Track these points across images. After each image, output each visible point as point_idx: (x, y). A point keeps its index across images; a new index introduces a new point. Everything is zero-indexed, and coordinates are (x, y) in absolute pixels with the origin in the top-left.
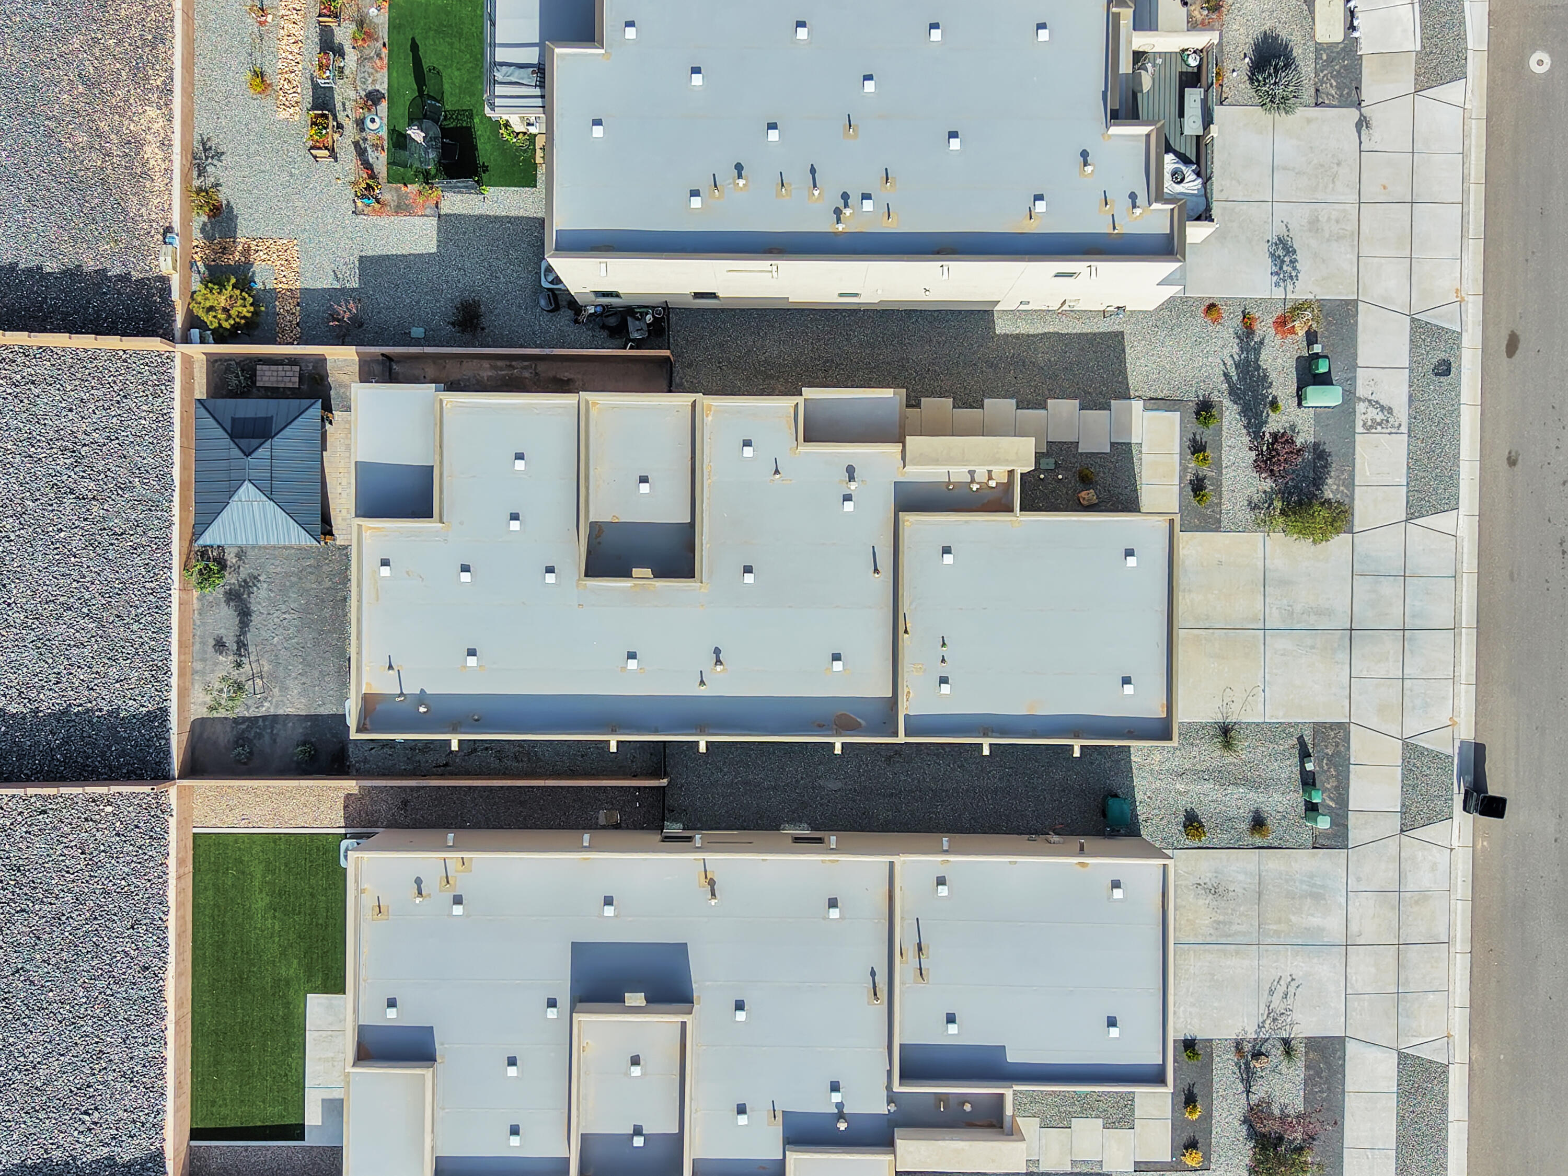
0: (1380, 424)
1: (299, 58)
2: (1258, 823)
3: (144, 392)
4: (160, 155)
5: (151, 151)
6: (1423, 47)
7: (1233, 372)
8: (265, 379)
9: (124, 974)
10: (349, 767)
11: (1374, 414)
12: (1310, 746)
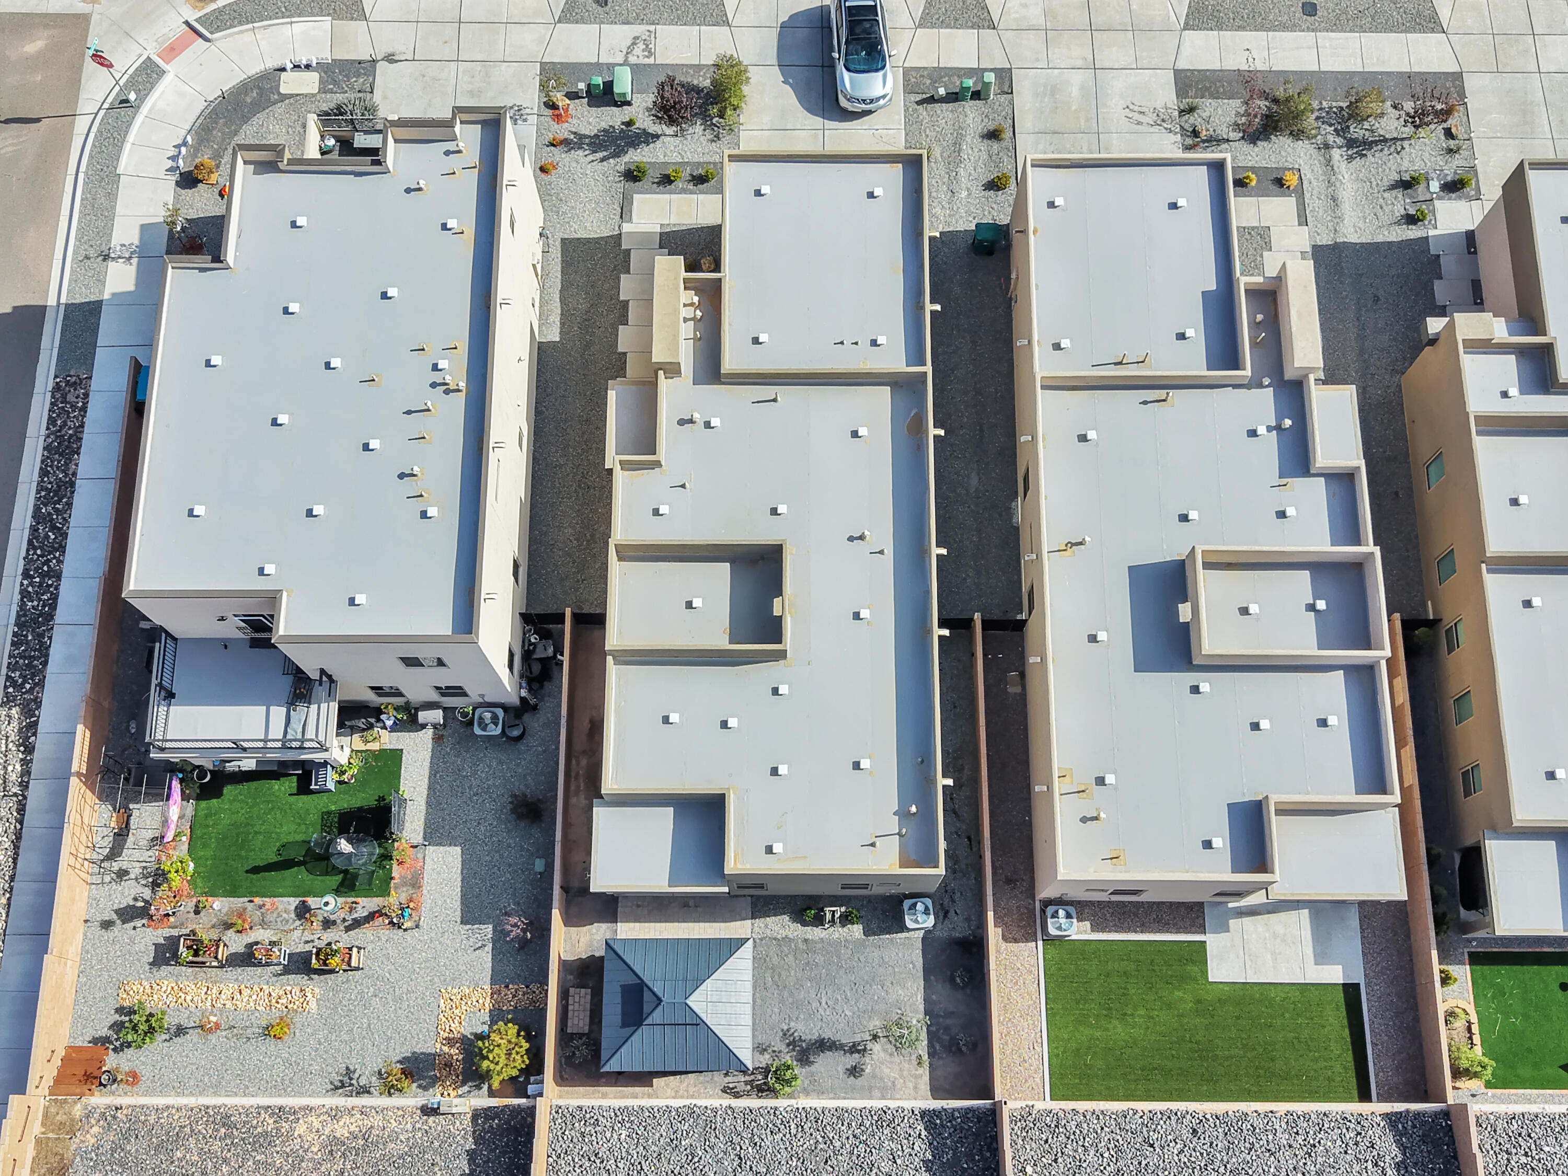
0: (647, 46)
1: (256, 988)
2: (993, 135)
3: (592, 1136)
4: (346, 1119)
5: (341, 1131)
6: (329, 15)
7: (600, 155)
8: (581, 1024)
9: (1202, 1154)
10: (975, 937)
11: (639, 49)
12: (924, 96)
